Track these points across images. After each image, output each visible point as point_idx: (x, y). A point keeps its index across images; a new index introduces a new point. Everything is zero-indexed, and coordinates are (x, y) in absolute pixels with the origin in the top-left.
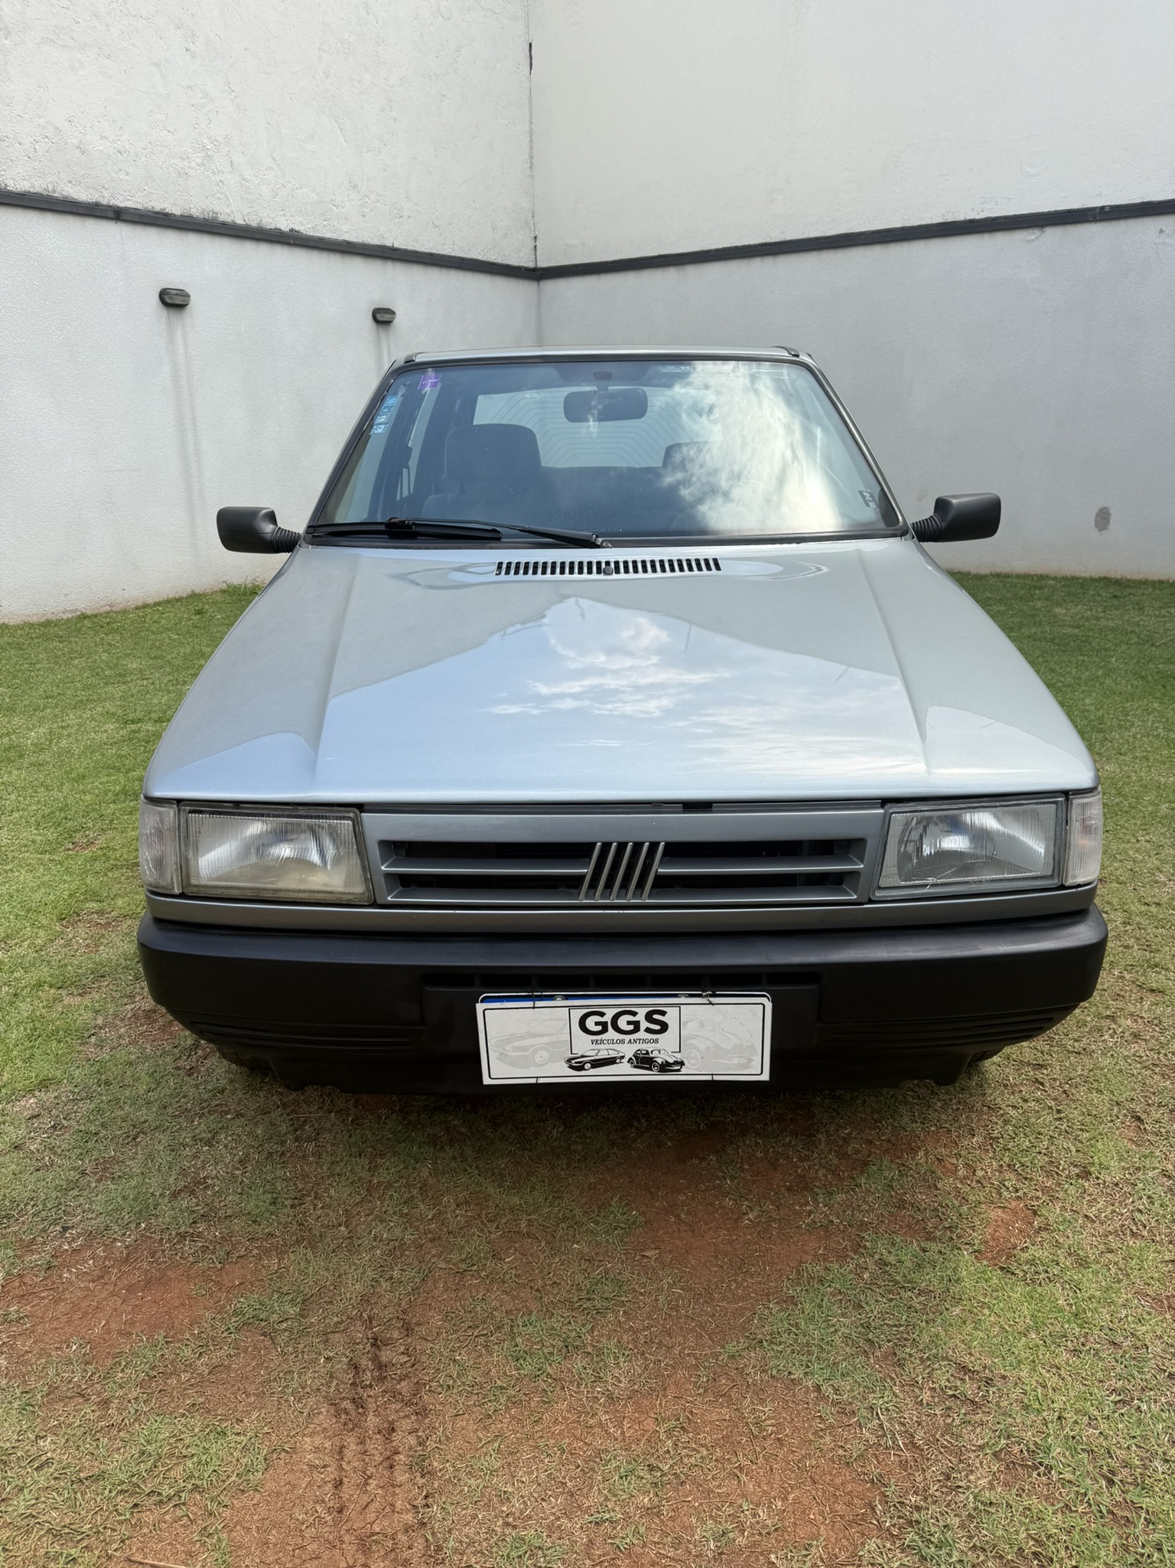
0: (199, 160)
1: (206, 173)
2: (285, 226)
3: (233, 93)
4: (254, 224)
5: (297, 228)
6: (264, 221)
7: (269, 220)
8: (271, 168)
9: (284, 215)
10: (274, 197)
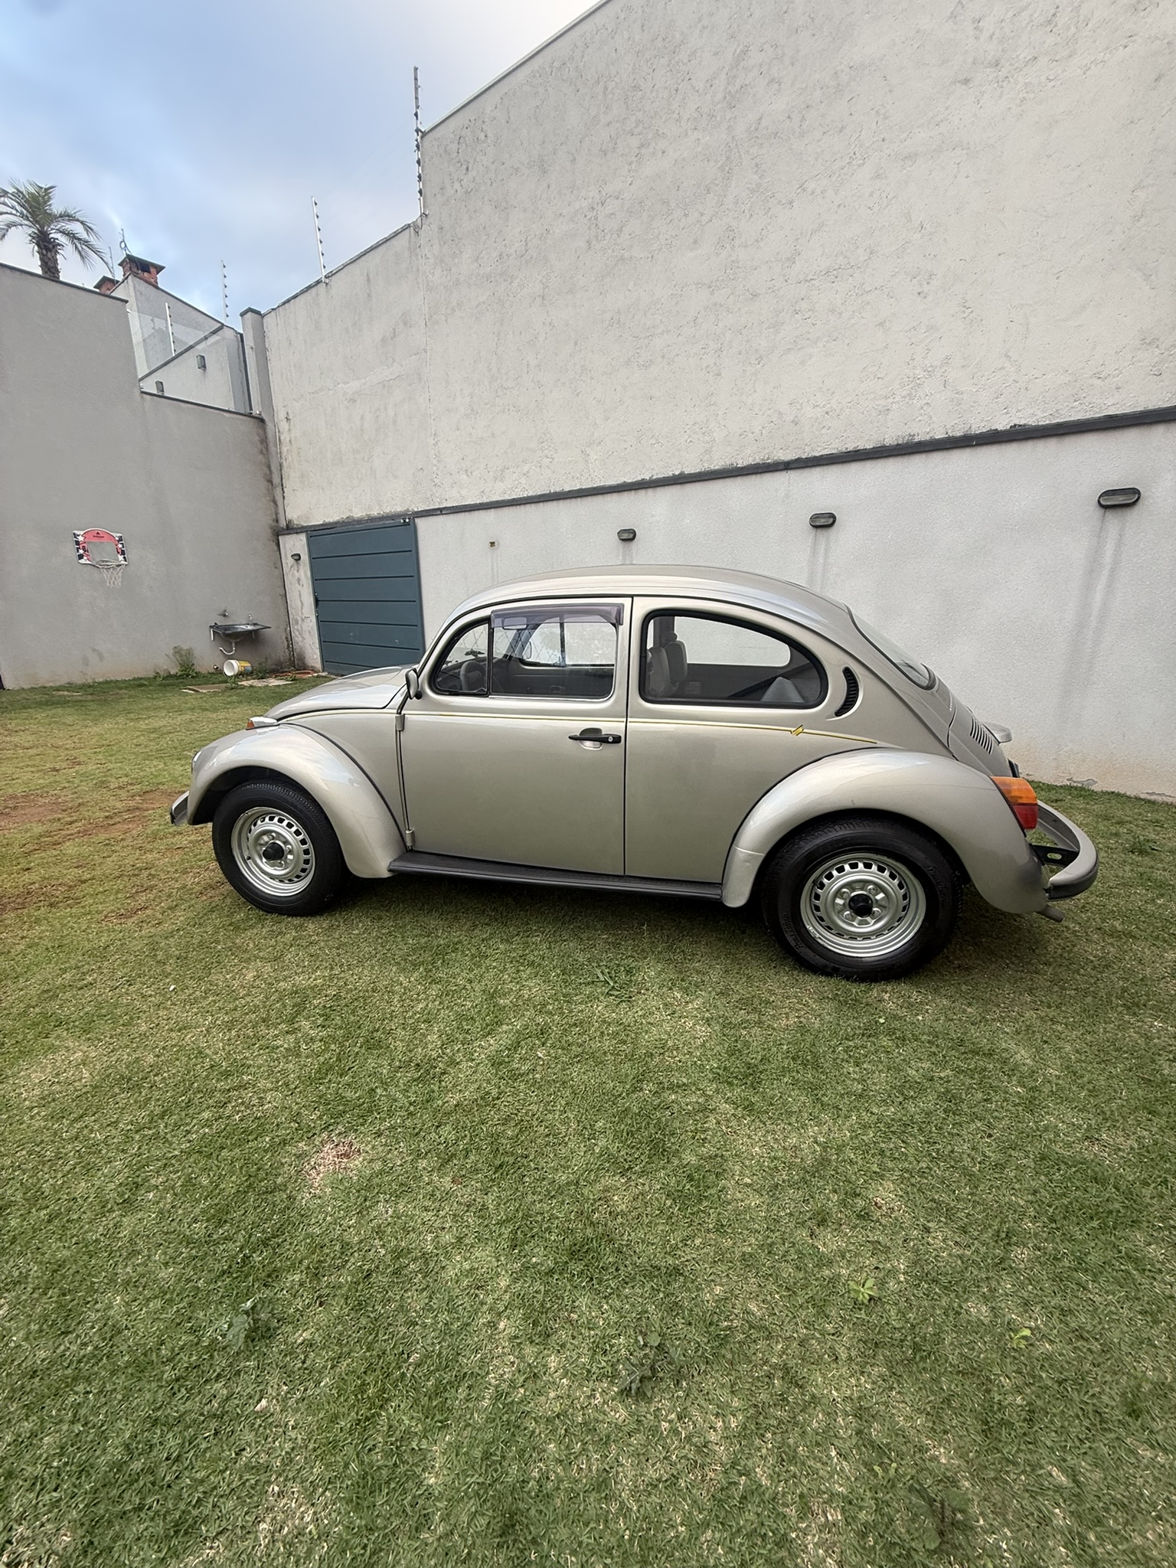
0: (905, 393)
1: (911, 402)
2: (1002, 424)
3: (970, 310)
4: (958, 434)
5: (1022, 423)
6: (973, 426)
7: (983, 424)
8: (1003, 368)
9: (1007, 413)
10: (997, 398)
